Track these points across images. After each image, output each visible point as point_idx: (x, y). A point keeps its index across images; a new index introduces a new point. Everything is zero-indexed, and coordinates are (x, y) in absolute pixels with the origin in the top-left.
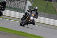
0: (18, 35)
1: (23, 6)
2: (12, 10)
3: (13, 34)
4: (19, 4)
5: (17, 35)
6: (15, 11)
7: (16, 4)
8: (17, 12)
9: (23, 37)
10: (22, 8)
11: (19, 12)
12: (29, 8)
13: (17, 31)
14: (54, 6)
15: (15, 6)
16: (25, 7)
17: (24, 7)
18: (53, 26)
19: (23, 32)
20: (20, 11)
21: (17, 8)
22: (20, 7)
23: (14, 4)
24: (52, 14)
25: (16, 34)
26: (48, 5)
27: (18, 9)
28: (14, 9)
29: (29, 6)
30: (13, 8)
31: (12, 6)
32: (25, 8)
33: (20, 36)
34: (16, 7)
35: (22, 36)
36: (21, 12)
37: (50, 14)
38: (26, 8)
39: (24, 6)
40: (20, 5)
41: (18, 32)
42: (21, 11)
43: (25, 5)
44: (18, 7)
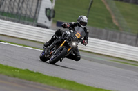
0: (20, 78)
1: (31, 8)
2: (5, 18)
3: (8, 76)
4: (22, 3)
5: (17, 79)
6: (13, 21)
7: (16, 4)
8: (18, 22)
9: (32, 82)
10: (28, 13)
11: (23, 23)
12: (48, 13)
14: (108, 7)
15: (13, 8)
16: (36, 10)
17: (34, 11)
18: (106, 57)
19: (32, 70)
20: (24, 19)
21: (17, 13)
22: (26, 11)
23: (10, 4)
24: (103, 27)
25: (15, 76)
27: (21, 16)
28: (9, 16)
29: (46, 9)
30: (8, 13)
31: (6, 10)
32: (36, 13)
33: (25, 81)
34: (15, 11)
35: (30, 80)
36: (28, 24)
37: (98, 29)
38: (41, 12)
39: (34, 8)
40: (25, 6)
42: (28, 20)
43: (37, 6)
44: (20, 12)
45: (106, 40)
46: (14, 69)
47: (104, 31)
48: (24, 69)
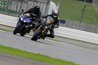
3: (26, 58)
13: (32, 53)
23: (27, 7)
24: (93, 24)
25: (30, 59)
26: (85, 8)
35: (41, 61)
37: (89, 25)
41: (34, 54)
45: (95, 33)
46: (30, 53)
47: (94, 26)
48: (36, 53)
